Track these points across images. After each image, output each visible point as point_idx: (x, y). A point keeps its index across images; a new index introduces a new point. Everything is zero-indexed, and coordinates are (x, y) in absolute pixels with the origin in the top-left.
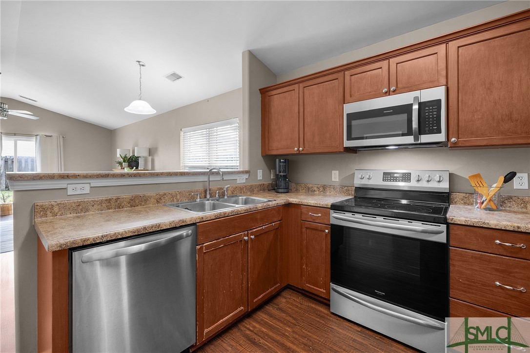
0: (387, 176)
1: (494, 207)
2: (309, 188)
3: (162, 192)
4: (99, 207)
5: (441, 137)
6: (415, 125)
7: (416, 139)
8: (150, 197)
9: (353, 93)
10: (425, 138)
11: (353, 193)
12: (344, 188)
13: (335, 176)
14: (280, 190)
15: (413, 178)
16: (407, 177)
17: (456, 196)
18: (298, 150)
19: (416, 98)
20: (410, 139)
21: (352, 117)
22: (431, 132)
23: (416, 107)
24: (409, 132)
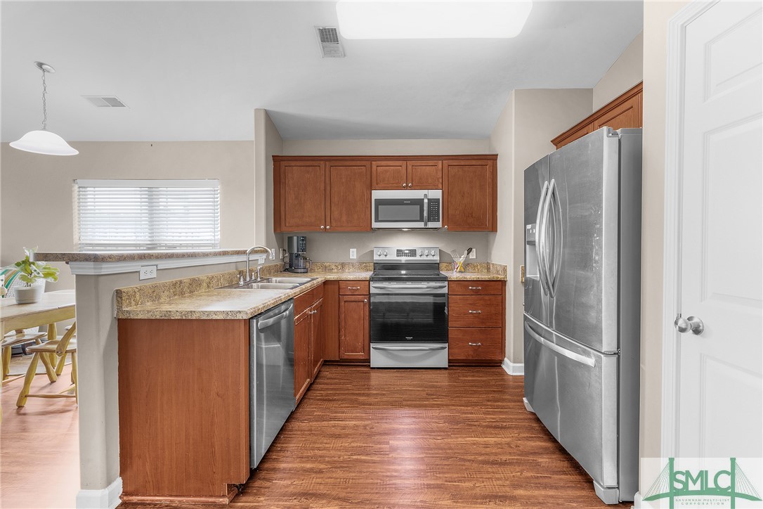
0: (400, 252)
1: (463, 270)
2: (326, 267)
3: (210, 275)
4: (168, 293)
5: (439, 225)
6: (425, 214)
7: (426, 224)
8: (203, 281)
9: (379, 181)
10: (430, 225)
11: (372, 268)
12: (362, 265)
13: (353, 254)
14: (299, 271)
15: (418, 253)
16: (413, 253)
17: (443, 266)
18: (325, 227)
19: (426, 195)
20: (421, 225)
21: (380, 202)
22: (434, 220)
23: (426, 201)
24: (421, 220)
